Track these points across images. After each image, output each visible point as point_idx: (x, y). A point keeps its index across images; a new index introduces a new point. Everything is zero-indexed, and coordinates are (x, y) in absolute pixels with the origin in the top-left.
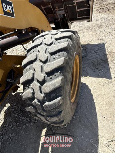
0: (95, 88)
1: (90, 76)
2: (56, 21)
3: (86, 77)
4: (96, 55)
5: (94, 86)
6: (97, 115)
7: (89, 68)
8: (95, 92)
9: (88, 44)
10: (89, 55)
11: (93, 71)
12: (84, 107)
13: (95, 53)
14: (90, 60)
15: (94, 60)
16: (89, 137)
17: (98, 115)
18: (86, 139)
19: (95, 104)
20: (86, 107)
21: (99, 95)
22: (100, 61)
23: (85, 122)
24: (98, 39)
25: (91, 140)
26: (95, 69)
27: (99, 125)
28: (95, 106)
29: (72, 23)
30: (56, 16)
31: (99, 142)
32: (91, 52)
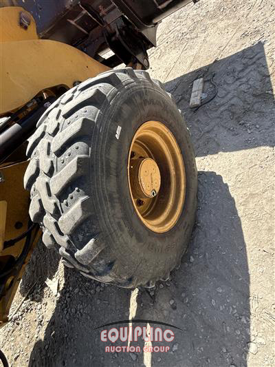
0: (239, 178)
1: (224, 151)
2: (113, 39)
3: (215, 156)
4: (240, 85)
5: (237, 173)
6: (245, 246)
7: (221, 129)
8: (239, 190)
9: (216, 61)
10: (221, 93)
11: (233, 135)
12: (213, 232)
13: (237, 80)
14: (223, 105)
15: (234, 101)
16: (228, 301)
17: (247, 248)
18: (221, 307)
19: (240, 220)
20: (219, 231)
21: (251, 194)
22: (251, 99)
23: (218, 267)
24: (245, 35)
25: (233, 308)
26: (239, 126)
27: (251, 271)
28: (241, 224)
29: (157, 23)
30: (108, 28)
31: (252, 312)
32: (225, 82)
